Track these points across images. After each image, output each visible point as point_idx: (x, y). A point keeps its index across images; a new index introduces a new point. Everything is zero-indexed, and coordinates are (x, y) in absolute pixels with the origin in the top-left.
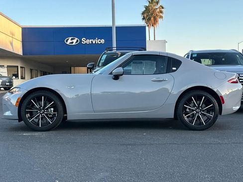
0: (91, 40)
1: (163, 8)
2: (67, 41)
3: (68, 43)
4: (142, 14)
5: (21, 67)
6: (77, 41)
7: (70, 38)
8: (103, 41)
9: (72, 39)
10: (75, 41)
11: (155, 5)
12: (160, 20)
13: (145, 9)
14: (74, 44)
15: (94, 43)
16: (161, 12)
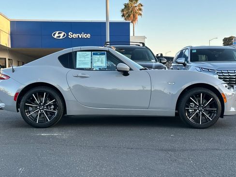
0: (77, 35)
1: (142, 6)
2: (54, 35)
3: (55, 37)
4: (122, 11)
5: (9, 59)
6: (64, 35)
7: (58, 32)
8: (89, 36)
9: (59, 33)
10: (62, 35)
11: (134, 3)
12: (139, 17)
13: (124, 6)
14: (61, 38)
15: (80, 37)
16: (140, 10)
